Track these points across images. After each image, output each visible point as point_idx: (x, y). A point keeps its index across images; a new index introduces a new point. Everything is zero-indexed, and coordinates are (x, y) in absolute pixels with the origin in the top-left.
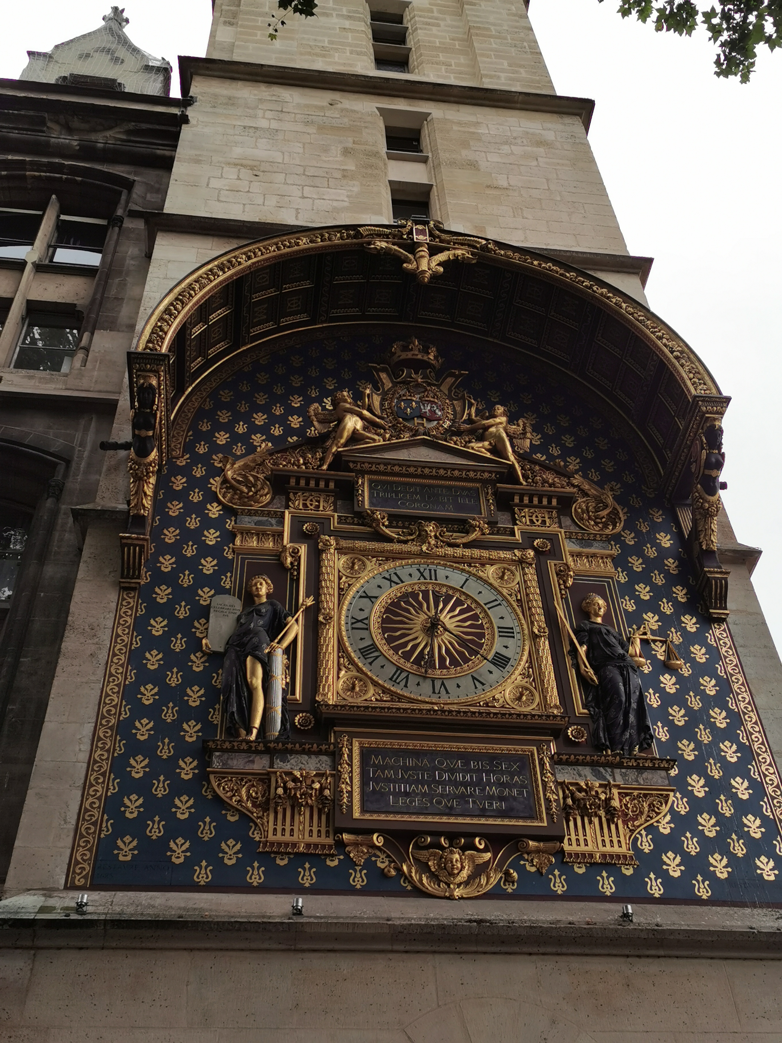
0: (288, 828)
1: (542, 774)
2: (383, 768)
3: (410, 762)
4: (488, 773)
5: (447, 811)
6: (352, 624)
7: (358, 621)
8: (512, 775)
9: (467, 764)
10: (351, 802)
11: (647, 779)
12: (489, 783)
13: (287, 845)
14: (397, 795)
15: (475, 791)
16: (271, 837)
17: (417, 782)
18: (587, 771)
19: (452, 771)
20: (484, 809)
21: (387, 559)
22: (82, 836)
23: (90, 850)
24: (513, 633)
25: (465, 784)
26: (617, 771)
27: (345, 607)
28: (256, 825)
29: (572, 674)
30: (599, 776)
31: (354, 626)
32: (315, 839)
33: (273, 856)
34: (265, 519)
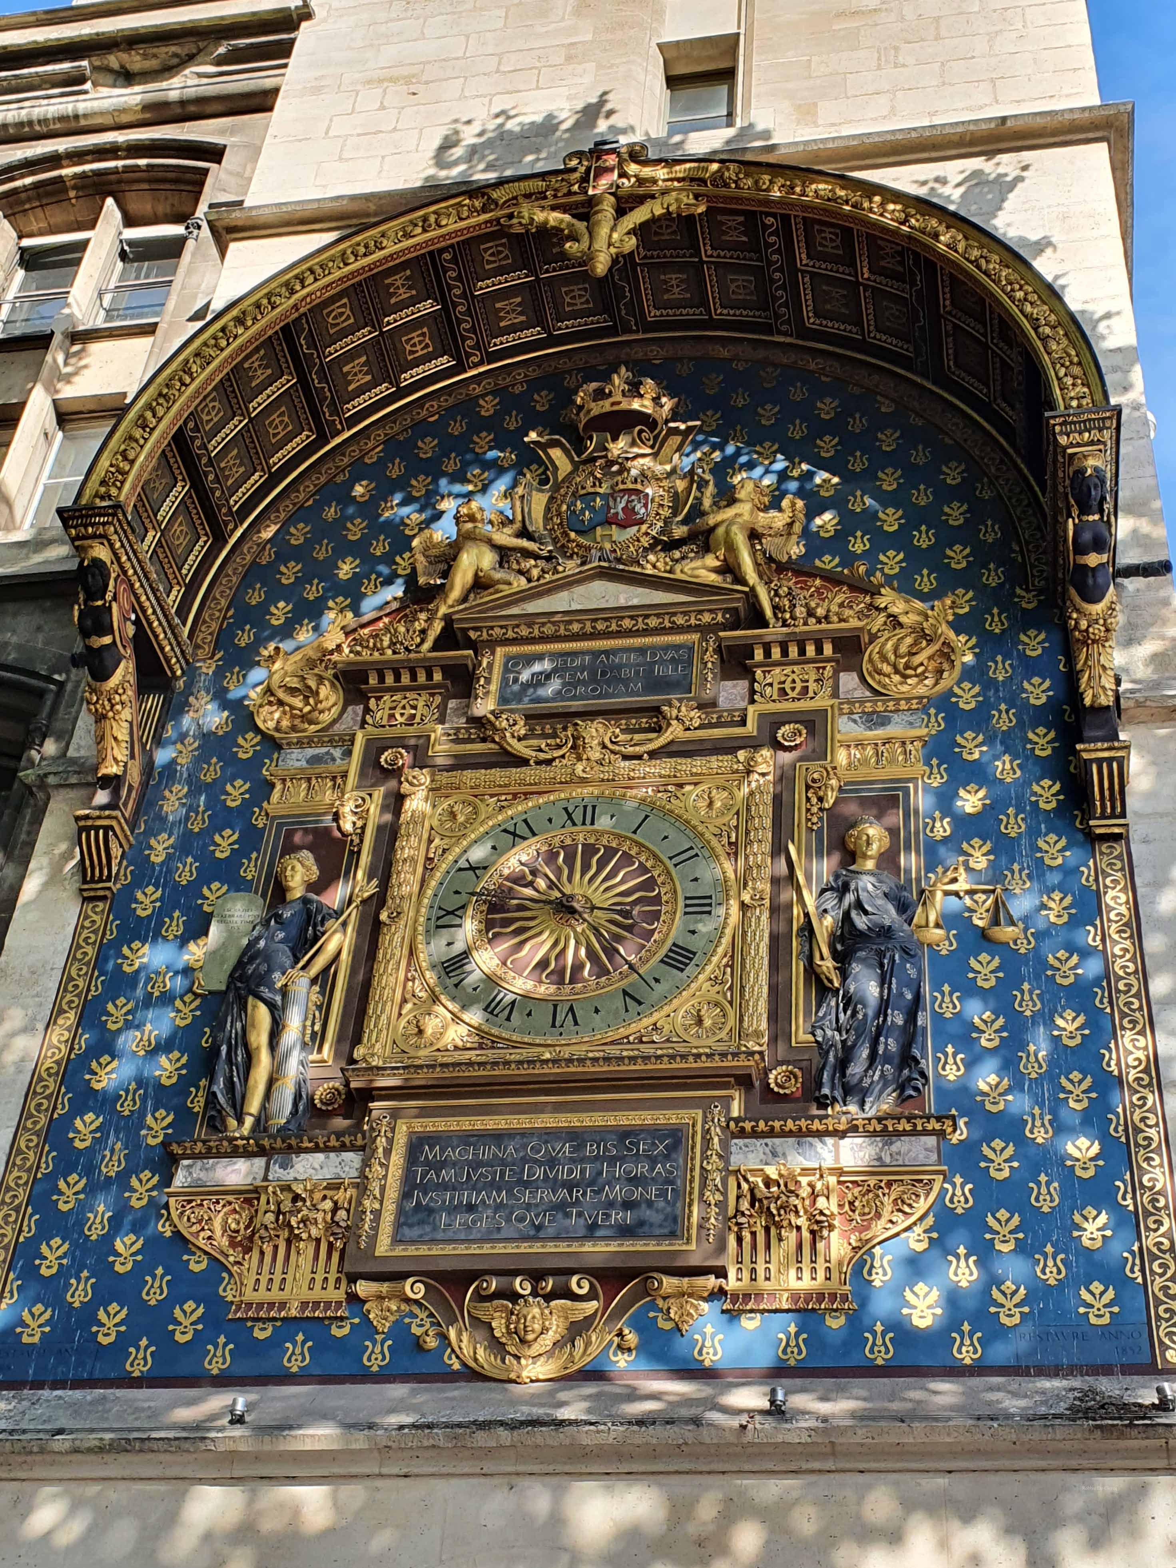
0: (278, 1277)
1: (705, 1157)
2: (438, 1166)
3: (487, 1152)
4: (613, 1162)
5: (532, 1233)
6: (438, 918)
7: (449, 913)
8: (653, 1161)
9: (579, 1148)
10: (376, 1229)
11: (899, 1153)
12: (611, 1179)
13: (271, 1305)
14: (453, 1210)
15: (584, 1194)
16: (249, 1295)
17: (491, 1186)
18: (787, 1146)
19: (551, 1162)
20: (593, 1226)
21: (515, 796)
24: (710, 905)
25: (570, 1186)
26: (844, 1142)
27: (429, 892)
28: (231, 1275)
31: (439, 923)
32: (317, 1294)
33: (249, 1324)
34: (324, 750)
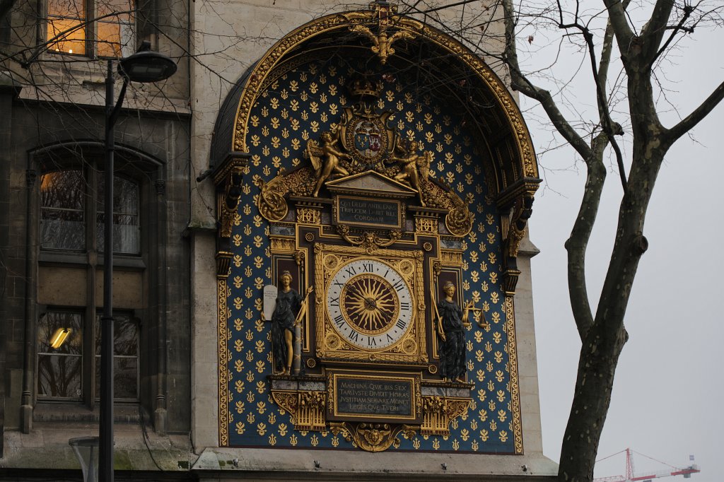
0: (306, 419)
1: (416, 393)
2: (346, 390)
3: (359, 386)
4: (392, 391)
5: (374, 412)
6: (331, 302)
7: (334, 300)
8: (402, 393)
9: (383, 387)
10: (333, 407)
11: (461, 394)
12: (392, 397)
13: (306, 427)
14: (353, 403)
15: (386, 401)
16: (299, 424)
17: (361, 397)
18: (435, 390)
19: (376, 391)
20: (389, 411)
21: (348, 257)
22: (222, 422)
23: (226, 428)
24: (408, 307)
25: (382, 398)
26: (448, 389)
27: (327, 291)
28: (293, 417)
29: (434, 333)
30: (439, 392)
32: (317, 424)
33: (300, 432)
34: (285, 228)
